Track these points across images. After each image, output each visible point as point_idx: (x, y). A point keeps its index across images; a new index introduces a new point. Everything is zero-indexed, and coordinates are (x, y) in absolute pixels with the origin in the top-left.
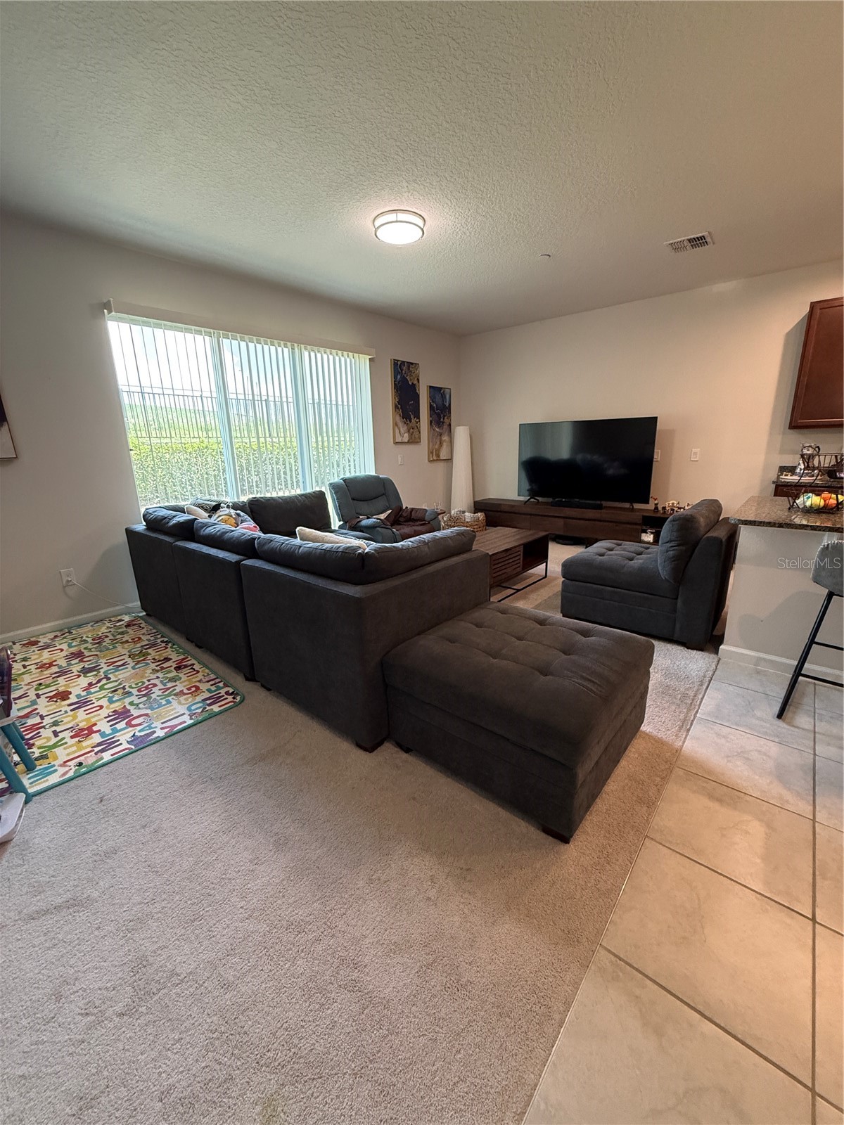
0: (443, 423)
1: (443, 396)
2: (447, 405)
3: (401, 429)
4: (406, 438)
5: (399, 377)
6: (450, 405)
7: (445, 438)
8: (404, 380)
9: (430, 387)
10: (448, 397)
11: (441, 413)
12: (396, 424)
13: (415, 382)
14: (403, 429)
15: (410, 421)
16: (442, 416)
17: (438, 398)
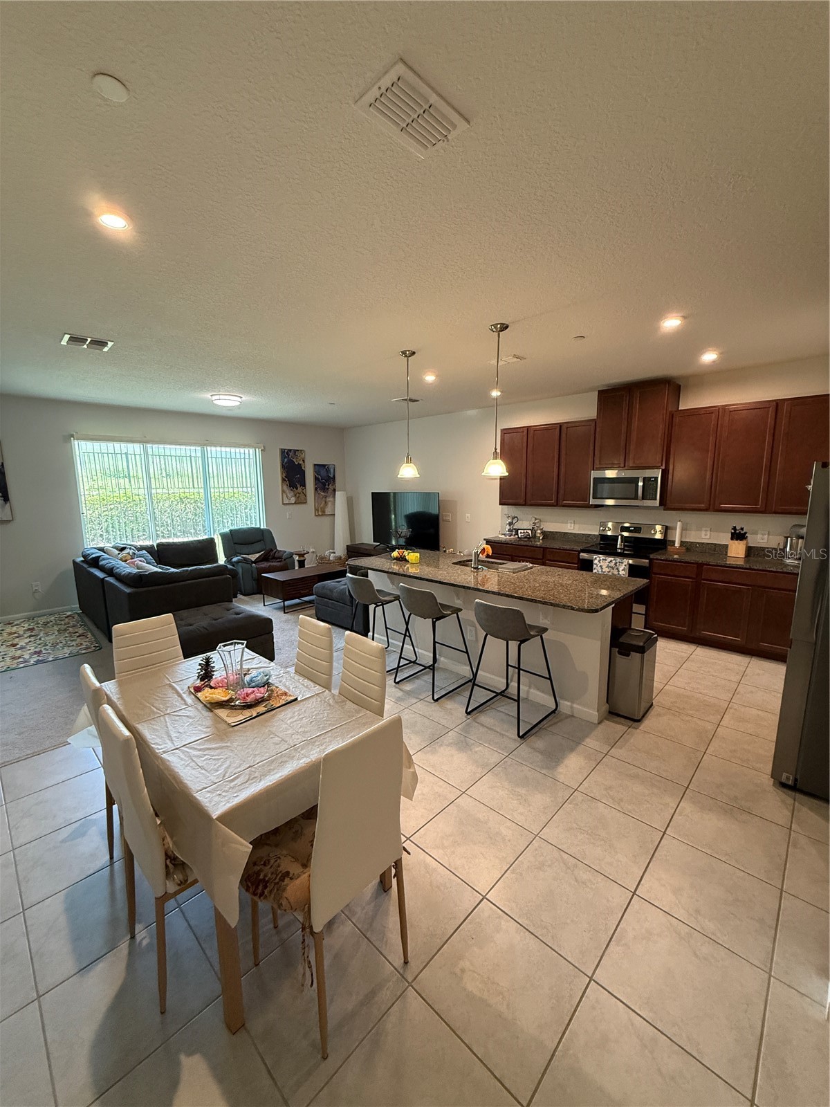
0: (328, 489)
1: (328, 470)
2: (332, 476)
3: (288, 495)
4: (293, 500)
5: (286, 460)
6: (334, 476)
7: (330, 499)
8: (291, 462)
9: (315, 465)
10: (332, 470)
11: (326, 480)
12: (283, 491)
13: (301, 462)
14: (290, 494)
15: (297, 489)
16: (327, 484)
17: (323, 472)
